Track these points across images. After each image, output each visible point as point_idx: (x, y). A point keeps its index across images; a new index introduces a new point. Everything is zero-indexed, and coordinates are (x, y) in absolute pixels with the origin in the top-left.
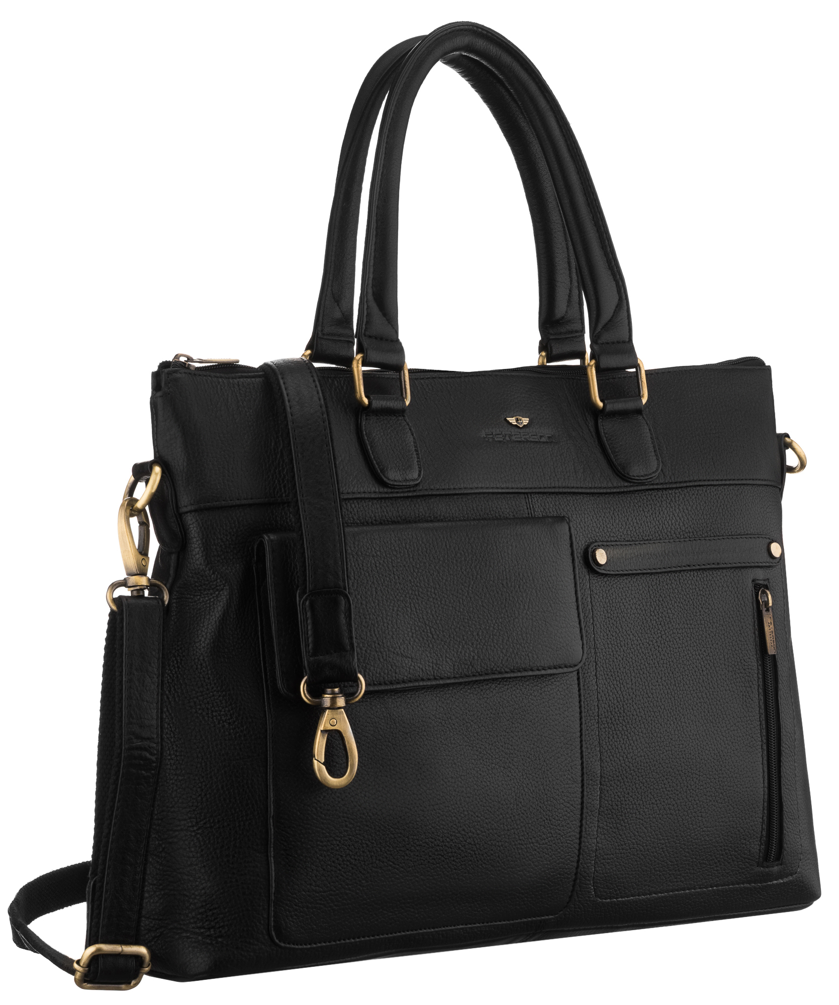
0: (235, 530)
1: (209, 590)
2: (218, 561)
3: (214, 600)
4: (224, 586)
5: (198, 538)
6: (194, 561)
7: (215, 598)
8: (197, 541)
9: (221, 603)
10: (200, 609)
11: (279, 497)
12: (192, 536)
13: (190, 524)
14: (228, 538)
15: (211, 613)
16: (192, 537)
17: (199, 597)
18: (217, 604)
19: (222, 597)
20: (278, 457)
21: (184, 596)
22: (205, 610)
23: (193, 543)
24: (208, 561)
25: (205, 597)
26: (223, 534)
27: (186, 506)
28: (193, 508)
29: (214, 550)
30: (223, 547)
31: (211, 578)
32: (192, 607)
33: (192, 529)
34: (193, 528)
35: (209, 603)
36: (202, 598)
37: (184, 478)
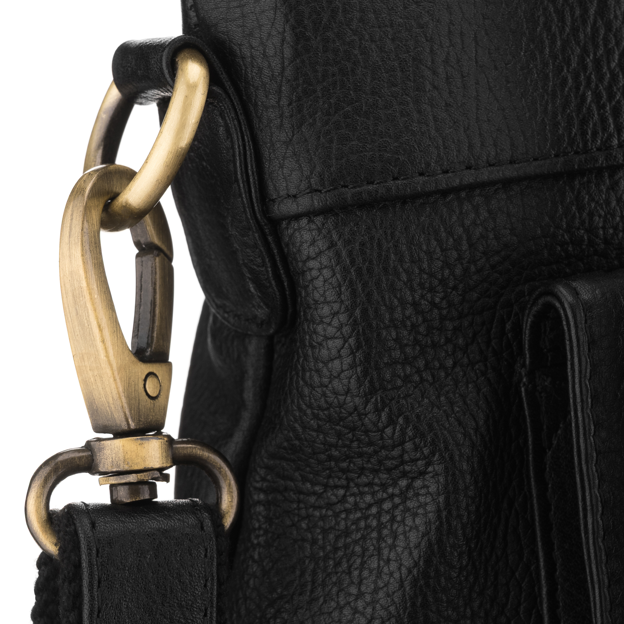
0: (458, 271)
1: (375, 472)
2: (407, 379)
3: (395, 507)
4: (428, 464)
5: (336, 306)
6: (325, 380)
7: (397, 500)
8: (335, 314)
9: (418, 521)
10: (347, 533)
11: (599, 149)
12: (317, 295)
13: (309, 258)
14: (437, 300)
15: (386, 552)
16: (316, 302)
17: (341, 492)
18: (403, 521)
19: (422, 499)
20: (592, 11)
21: (291, 484)
22: (364, 538)
23: (322, 322)
24: (371, 382)
25: (362, 494)
26: (421, 285)
27: (295, 196)
28: (317, 202)
29: (391, 344)
30: (422, 329)
31: (382, 438)
32: (321, 523)
33: (315, 273)
34: (320, 270)
35: (379, 515)
36: (353, 495)
37: (284, 102)
